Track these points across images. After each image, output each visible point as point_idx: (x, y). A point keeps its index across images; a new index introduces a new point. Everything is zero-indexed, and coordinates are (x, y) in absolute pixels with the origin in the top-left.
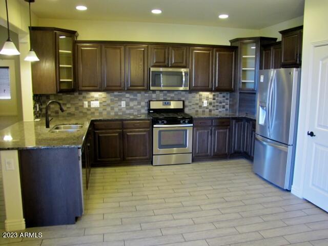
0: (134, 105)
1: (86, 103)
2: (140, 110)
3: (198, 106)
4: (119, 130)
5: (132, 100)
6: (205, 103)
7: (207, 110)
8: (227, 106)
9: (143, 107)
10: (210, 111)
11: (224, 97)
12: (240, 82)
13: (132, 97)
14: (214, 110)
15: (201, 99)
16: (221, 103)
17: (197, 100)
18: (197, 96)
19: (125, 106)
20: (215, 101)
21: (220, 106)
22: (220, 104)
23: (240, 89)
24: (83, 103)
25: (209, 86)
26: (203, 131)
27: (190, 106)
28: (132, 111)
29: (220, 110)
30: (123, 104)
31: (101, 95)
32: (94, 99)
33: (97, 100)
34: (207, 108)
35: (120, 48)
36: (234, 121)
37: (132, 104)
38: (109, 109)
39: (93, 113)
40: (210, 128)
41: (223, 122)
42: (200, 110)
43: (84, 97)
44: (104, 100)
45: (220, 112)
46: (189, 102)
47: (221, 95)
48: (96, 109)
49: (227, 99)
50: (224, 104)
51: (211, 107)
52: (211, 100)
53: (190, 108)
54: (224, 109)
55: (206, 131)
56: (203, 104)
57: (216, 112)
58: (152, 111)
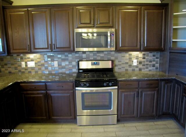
0: (66, 65)
1: (23, 64)
2: (72, 69)
3: (128, 65)
4: (43, 92)
5: (64, 60)
6: (135, 63)
7: (137, 69)
8: (157, 65)
9: (73, 66)
10: (140, 70)
11: (154, 56)
12: (170, 42)
13: (63, 57)
14: (144, 69)
15: (130, 59)
16: (151, 61)
17: (126, 59)
18: (127, 55)
19: (57, 66)
20: (145, 60)
21: (150, 65)
22: (150, 63)
23: (170, 49)
24: (21, 64)
25: (137, 46)
26: (128, 93)
27: (120, 65)
28: (65, 70)
29: (150, 68)
30: (56, 64)
31: (36, 56)
32: (30, 60)
33: (32, 60)
34: (137, 67)
35: (45, 12)
36: (163, 83)
37: (63, 64)
38: (43, 68)
39: (30, 72)
40: (137, 90)
41: (151, 84)
42: (130, 69)
43: (22, 58)
44: (38, 60)
45: (150, 70)
46: (119, 61)
47: (151, 54)
48: (32, 68)
49: (157, 58)
50: (154, 63)
51: (141, 66)
52: (141, 59)
53: (119, 67)
54: (155, 68)
55: (132, 93)
56: (133, 63)
57: (145, 71)
58: (82, 71)
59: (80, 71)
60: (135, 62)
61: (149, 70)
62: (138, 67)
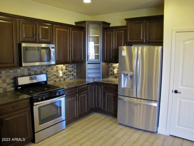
3: (56, 77)
7: (62, 79)
8: (75, 74)
10: (64, 79)
11: (72, 67)
14: (67, 78)
15: (57, 71)
17: (55, 72)
18: (55, 68)
20: (67, 71)
21: (71, 75)
22: (70, 73)
27: (50, 77)
40: (76, 95)
42: (57, 80)
46: (49, 74)
49: (74, 69)
50: (73, 72)
51: (65, 77)
52: (64, 71)
53: (50, 79)
54: (73, 77)
55: (73, 98)
56: (59, 75)
57: (68, 80)
58: (20, 88)
59: (19, 88)
60: (61, 74)
61: (70, 79)
62: (63, 77)
